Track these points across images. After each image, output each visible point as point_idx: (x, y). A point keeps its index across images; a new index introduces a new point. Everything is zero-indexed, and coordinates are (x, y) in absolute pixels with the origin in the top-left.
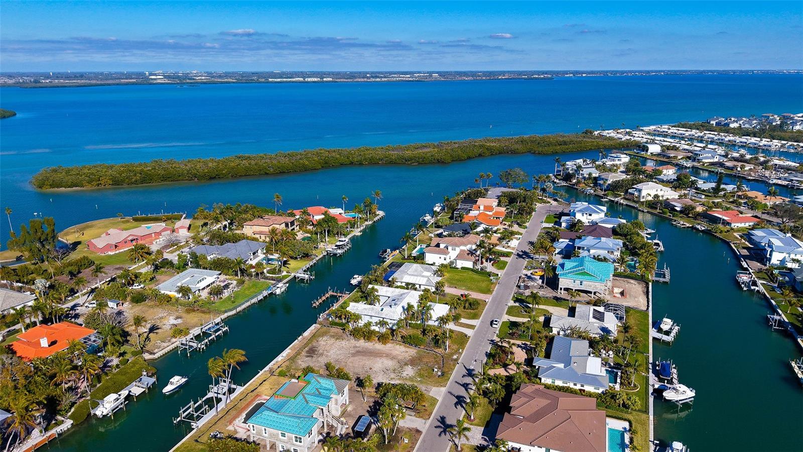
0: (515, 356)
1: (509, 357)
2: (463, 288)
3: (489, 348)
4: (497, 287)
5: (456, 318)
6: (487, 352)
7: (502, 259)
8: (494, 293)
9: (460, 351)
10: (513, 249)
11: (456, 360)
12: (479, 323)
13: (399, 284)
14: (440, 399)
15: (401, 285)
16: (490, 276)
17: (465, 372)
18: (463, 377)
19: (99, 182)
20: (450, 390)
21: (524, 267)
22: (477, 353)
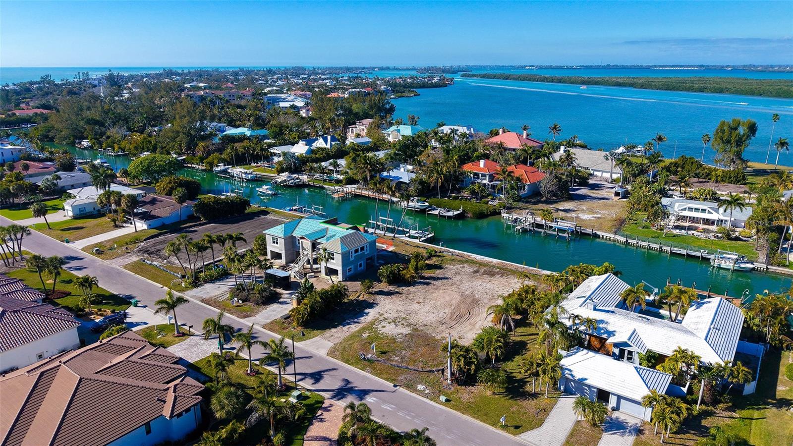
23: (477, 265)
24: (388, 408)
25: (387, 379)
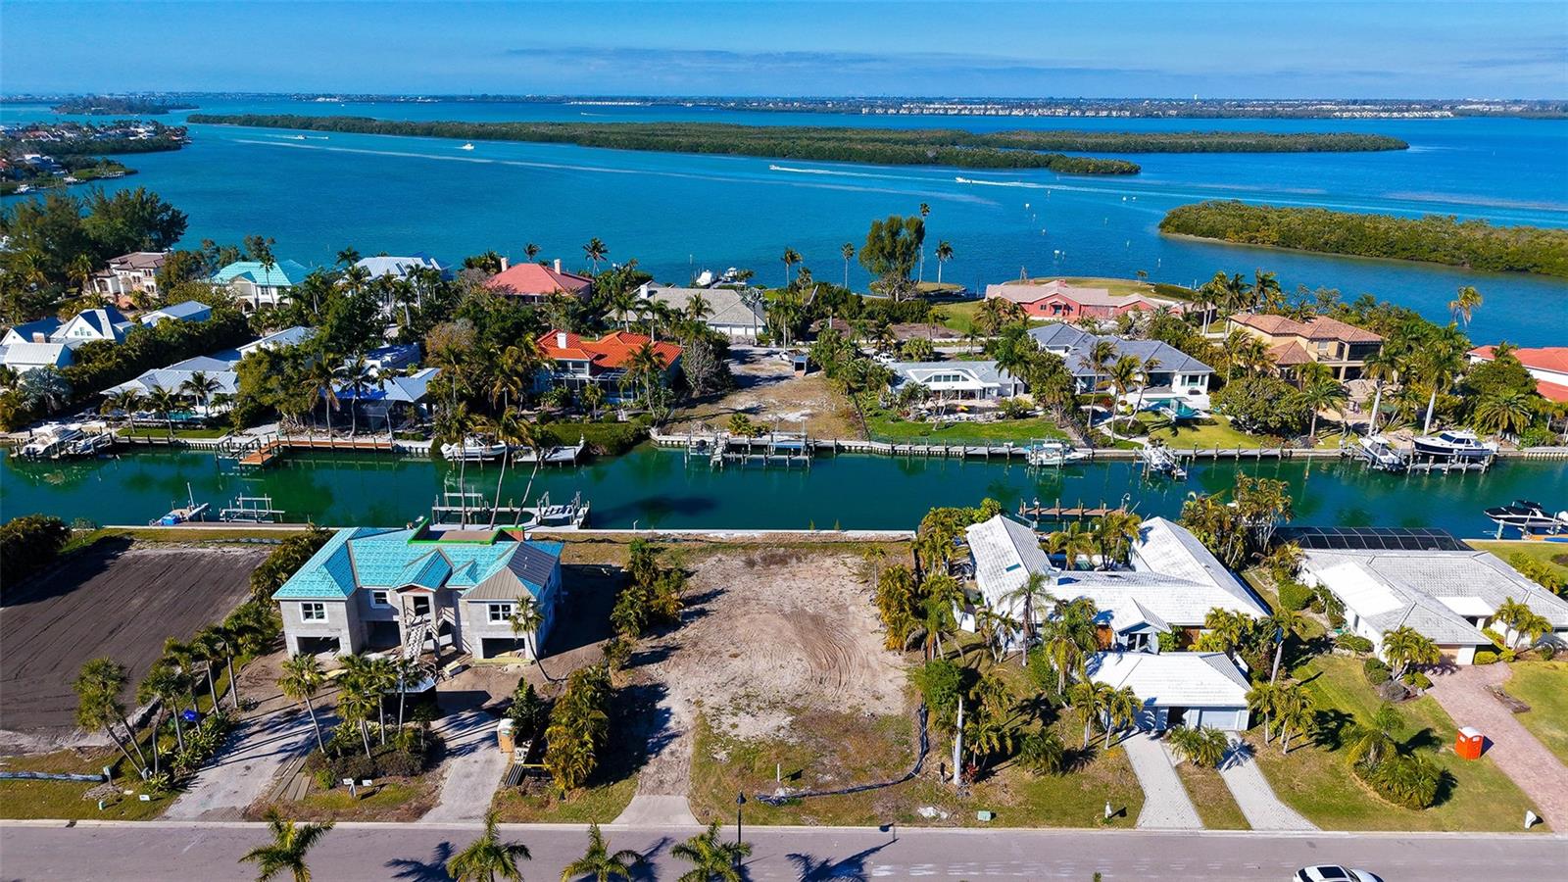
9: (984, 816)
12: (1281, 834)
19: (1255, 233)
23: (740, 550)
24: (926, 873)
25: (859, 822)
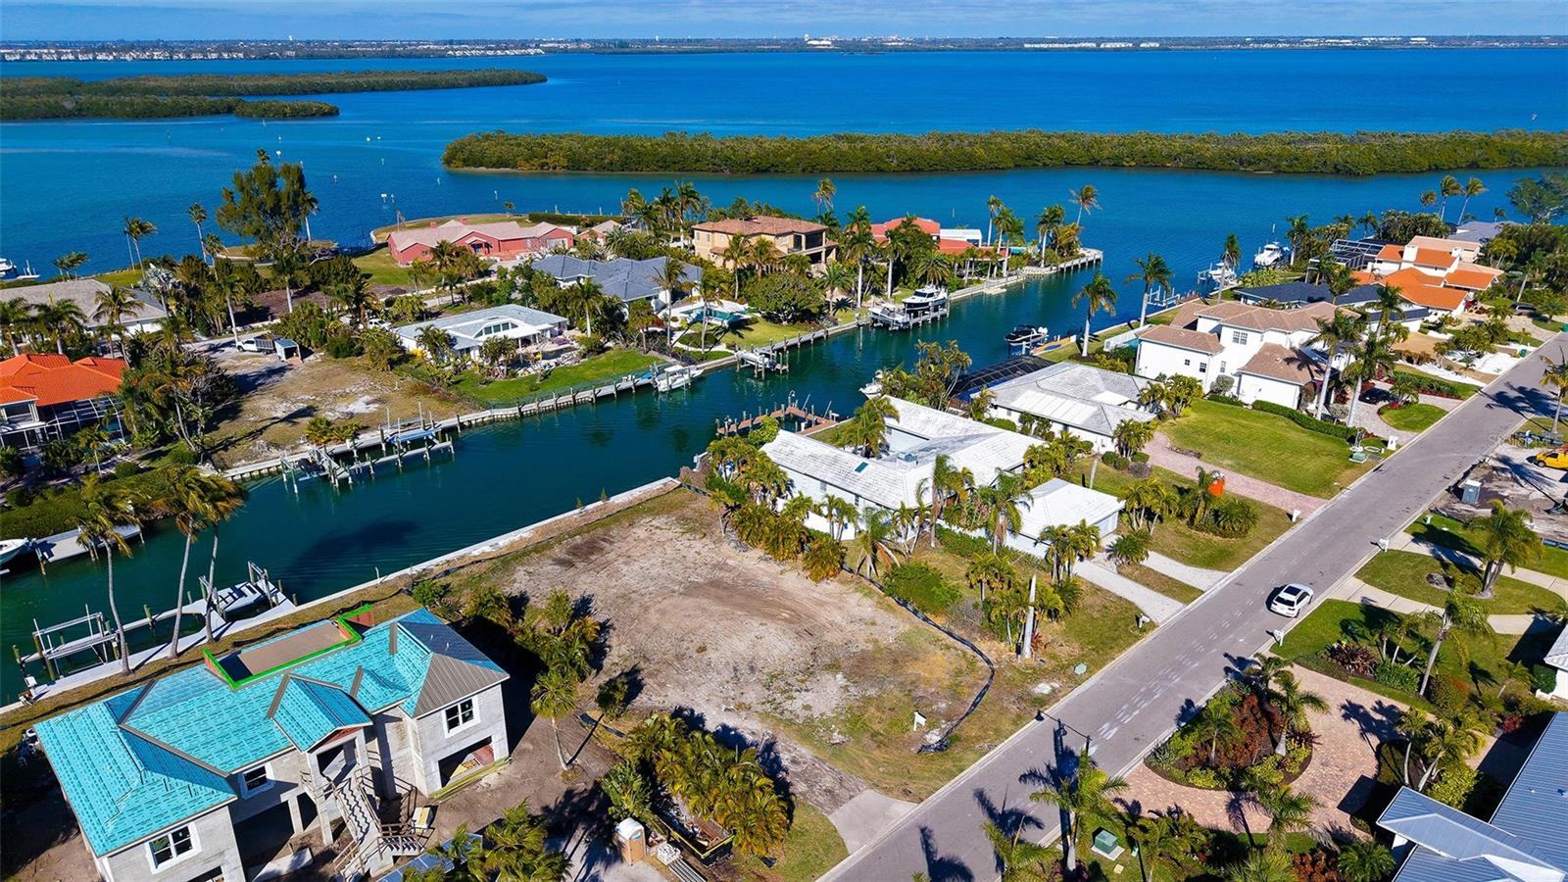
0: (1318, 752)
1: (1281, 751)
2: (1227, 462)
3: (1209, 689)
4: (1363, 479)
5: (1128, 550)
6: (1189, 703)
7: (1424, 399)
8: (1342, 496)
9: (1081, 669)
10: (1487, 378)
11: (1042, 702)
12: (1219, 587)
13: (1000, 414)
14: (858, 850)
15: (1006, 417)
16: (1352, 440)
17: (1047, 758)
18: (1023, 778)
19: (544, 160)
20: (930, 825)
21: (1508, 434)
22: (1149, 694)
24: (1112, 731)
